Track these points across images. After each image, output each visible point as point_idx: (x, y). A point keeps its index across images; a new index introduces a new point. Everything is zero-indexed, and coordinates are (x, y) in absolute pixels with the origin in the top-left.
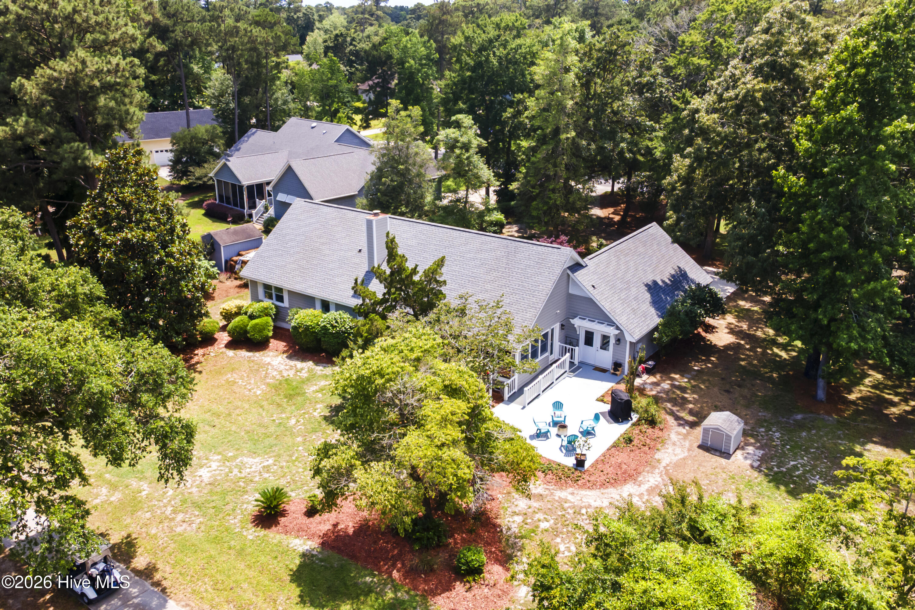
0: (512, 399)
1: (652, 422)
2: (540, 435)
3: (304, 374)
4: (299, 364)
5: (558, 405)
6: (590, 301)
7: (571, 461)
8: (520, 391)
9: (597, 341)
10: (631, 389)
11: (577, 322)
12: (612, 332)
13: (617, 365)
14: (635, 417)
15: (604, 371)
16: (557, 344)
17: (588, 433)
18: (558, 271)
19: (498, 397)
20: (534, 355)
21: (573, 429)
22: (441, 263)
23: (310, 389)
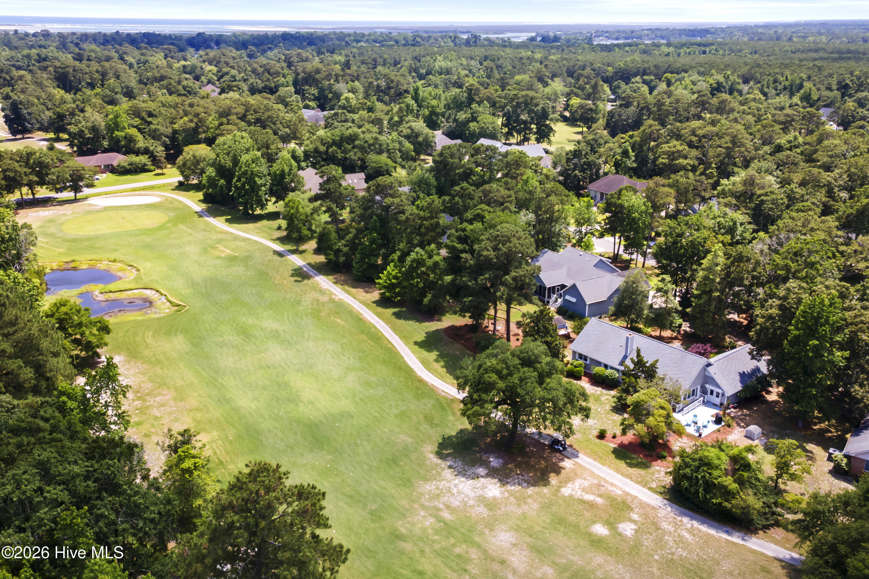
0: (679, 412)
1: (729, 426)
2: (688, 425)
3: (599, 392)
4: (596, 388)
5: (695, 416)
6: (713, 379)
7: (697, 435)
8: (682, 410)
9: (715, 394)
10: (724, 414)
11: (707, 386)
12: (720, 391)
13: (722, 404)
14: (723, 423)
15: (716, 405)
16: (699, 393)
17: (705, 427)
18: (701, 367)
19: (674, 410)
20: (689, 397)
21: (700, 424)
22: (657, 361)
23: (603, 399)
